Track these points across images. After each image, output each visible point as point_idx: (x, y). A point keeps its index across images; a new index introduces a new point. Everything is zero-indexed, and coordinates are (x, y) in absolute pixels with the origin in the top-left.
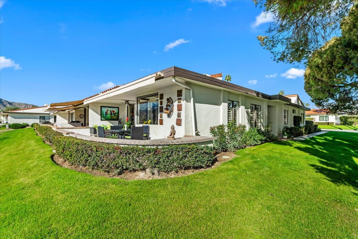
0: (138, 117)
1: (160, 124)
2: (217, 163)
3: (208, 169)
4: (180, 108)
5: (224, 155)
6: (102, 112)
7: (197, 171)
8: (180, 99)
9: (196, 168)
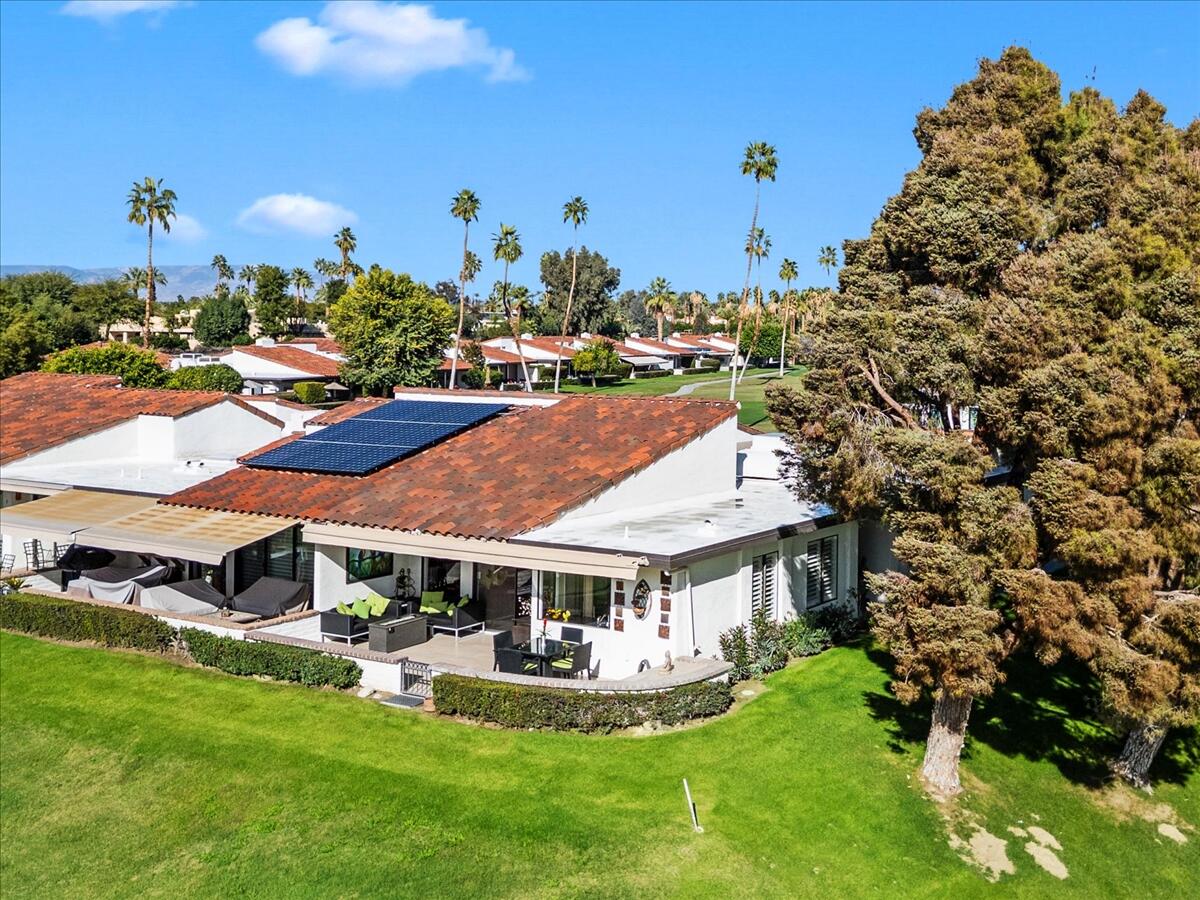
0: (541, 601)
1: (616, 629)
2: (733, 704)
3: (722, 715)
4: (666, 605)
5: (744, 688)
6: (351, 555)
7: (707, 720)
8: (668, 589)
9: (706, 716)
